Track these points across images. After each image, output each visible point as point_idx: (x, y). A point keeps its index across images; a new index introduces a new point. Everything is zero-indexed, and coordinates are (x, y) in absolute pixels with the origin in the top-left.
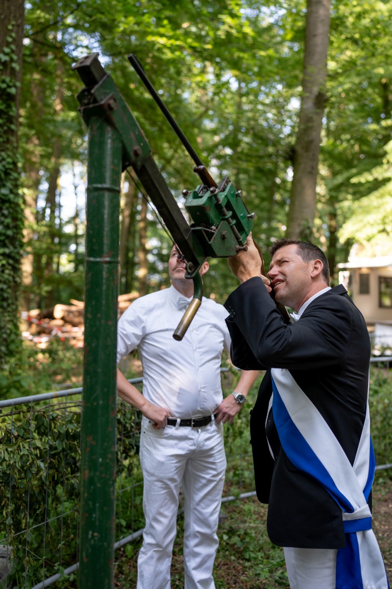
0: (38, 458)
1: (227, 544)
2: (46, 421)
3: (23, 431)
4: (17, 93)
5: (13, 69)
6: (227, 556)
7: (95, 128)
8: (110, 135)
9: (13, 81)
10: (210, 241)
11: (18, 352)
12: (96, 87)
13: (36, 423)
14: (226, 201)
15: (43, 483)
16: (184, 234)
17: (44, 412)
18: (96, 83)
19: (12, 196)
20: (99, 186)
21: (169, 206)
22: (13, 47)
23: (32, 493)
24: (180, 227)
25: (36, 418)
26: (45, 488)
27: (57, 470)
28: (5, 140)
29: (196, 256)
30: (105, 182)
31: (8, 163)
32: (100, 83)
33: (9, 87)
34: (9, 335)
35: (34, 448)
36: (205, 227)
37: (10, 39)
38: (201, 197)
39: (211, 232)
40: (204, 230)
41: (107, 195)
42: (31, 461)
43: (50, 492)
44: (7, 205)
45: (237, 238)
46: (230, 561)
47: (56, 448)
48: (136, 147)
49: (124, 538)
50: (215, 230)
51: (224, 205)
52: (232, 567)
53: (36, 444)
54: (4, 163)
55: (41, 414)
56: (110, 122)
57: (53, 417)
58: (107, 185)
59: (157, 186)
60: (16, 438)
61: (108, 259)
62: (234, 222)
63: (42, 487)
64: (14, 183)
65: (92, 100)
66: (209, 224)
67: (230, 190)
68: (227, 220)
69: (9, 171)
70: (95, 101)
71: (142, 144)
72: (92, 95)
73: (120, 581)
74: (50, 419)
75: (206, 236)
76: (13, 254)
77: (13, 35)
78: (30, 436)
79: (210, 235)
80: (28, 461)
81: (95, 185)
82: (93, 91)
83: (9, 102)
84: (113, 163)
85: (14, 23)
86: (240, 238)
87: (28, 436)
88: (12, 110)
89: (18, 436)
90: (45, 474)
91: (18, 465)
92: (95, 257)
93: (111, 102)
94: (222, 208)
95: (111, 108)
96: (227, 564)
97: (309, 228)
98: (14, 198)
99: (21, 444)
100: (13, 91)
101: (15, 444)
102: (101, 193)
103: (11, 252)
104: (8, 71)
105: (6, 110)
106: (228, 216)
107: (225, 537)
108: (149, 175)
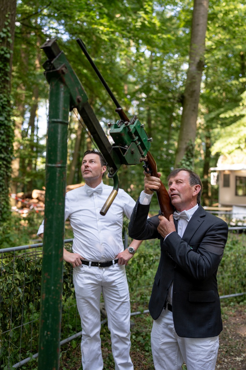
0: (18, 286)
1: (135, 341)
2: (23, 263)
3: (9, 269)
4: (10, 57)
5: (8, 42)
6: (135, 348)
7: (54, 85)
8: (62, 89)
9: (8, 49)
10: (124, 154)
11: (8, 219)
12: (55, 59)
13: (17, 264)
14: (135, 130)
15: (20, 301)
16: (108, 150)
17: (22, 257)
18: (55, 57)
19: (6, 122)
20: (55, 120)
21: (99, 133)
22: (9, 28)
23: (14, 307)
24: (106, 146)
25: (17, 261)
26: (22, 304)
27: (30, 293)
28: (3, 86)
29: (115, 164)
30: (59, 118)
31: (5, 101)
32: (57, 57)
33: (6, 53)
34: (3, 209)
35: (15, 280)
36: (121, 146)
37: (7, 23)
38: (119, 127)
39: (125, 149)
40: (120, 148)
41: (60, 126)
42: (13, 287)
43: (25, 307)
44: (3, 127)
45: (141, 153)
46: (136, 352)
47: (29, 280)
48: (79, 97)
49: (71, 336)
50: (127, 148)
51: (133, 132)
52: (137, 355)
53: (16, 277)
54: (2, 101)
55: (20, 259)
56: (62, 81)
57: (27, 260)
58: (60, 120)
59: (92, 120)
60: (5, 273)
61: (59, 165)
62: (139, 143)
63: (20, 304)
64: (8, 113)
65: (52, 68)
66: (124, 144)
67: (137, 124)
68: (135, 142)
69: (5, 106)
70: (54, 68)
71: (82, 95)
72: (52, 64)
73: (68, 363)
74: (26, 262)
75: (121, 152)
76: (6, 158)
77: (9, 21)
78: (13, 272)
79: (124, 151)
80: (12, 287)
81: (53, 120)
82: (52, 62)
83: (5, 63)
84: (64, 106)
85: (9, 13)
86: (143, 153)
87: (12, 272)
88: (7, 68)
89: (6, 272)
90: (22, 296)
91: (5, 290)
92: (52, 164)
93: (64, 69)
94: (132, 134)
95: (63, 73)
96: (134, 354)
97: (192, 145)
98: (8, 123)
99: (7, 277)
100: (8, 56)
101: (4, 277)
102: (56, 124)
103: (5, 157)
104: (5, 43)
105: (3, 68)
106: (136, 139)
107: (134, 337)
108: (86, 114)
